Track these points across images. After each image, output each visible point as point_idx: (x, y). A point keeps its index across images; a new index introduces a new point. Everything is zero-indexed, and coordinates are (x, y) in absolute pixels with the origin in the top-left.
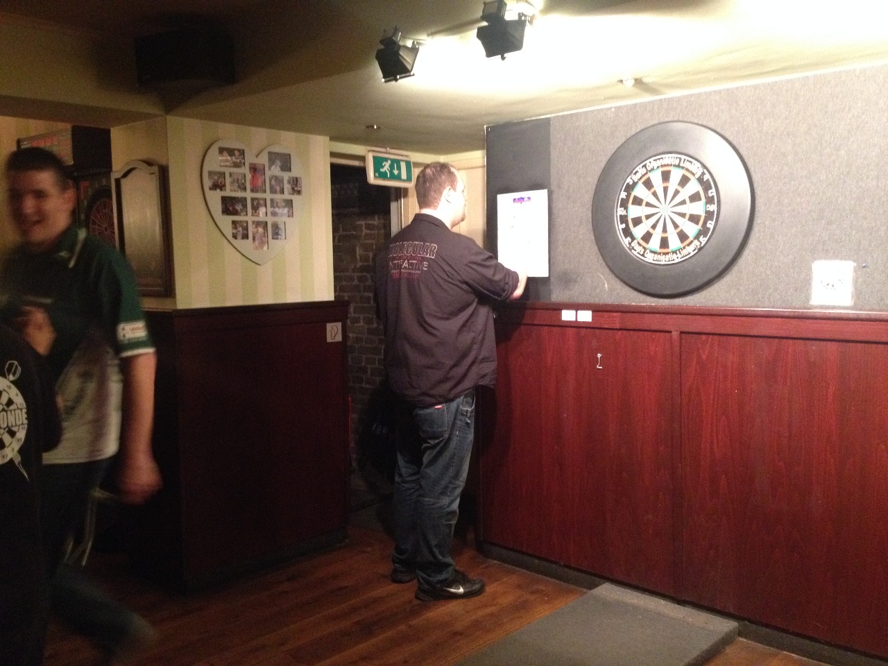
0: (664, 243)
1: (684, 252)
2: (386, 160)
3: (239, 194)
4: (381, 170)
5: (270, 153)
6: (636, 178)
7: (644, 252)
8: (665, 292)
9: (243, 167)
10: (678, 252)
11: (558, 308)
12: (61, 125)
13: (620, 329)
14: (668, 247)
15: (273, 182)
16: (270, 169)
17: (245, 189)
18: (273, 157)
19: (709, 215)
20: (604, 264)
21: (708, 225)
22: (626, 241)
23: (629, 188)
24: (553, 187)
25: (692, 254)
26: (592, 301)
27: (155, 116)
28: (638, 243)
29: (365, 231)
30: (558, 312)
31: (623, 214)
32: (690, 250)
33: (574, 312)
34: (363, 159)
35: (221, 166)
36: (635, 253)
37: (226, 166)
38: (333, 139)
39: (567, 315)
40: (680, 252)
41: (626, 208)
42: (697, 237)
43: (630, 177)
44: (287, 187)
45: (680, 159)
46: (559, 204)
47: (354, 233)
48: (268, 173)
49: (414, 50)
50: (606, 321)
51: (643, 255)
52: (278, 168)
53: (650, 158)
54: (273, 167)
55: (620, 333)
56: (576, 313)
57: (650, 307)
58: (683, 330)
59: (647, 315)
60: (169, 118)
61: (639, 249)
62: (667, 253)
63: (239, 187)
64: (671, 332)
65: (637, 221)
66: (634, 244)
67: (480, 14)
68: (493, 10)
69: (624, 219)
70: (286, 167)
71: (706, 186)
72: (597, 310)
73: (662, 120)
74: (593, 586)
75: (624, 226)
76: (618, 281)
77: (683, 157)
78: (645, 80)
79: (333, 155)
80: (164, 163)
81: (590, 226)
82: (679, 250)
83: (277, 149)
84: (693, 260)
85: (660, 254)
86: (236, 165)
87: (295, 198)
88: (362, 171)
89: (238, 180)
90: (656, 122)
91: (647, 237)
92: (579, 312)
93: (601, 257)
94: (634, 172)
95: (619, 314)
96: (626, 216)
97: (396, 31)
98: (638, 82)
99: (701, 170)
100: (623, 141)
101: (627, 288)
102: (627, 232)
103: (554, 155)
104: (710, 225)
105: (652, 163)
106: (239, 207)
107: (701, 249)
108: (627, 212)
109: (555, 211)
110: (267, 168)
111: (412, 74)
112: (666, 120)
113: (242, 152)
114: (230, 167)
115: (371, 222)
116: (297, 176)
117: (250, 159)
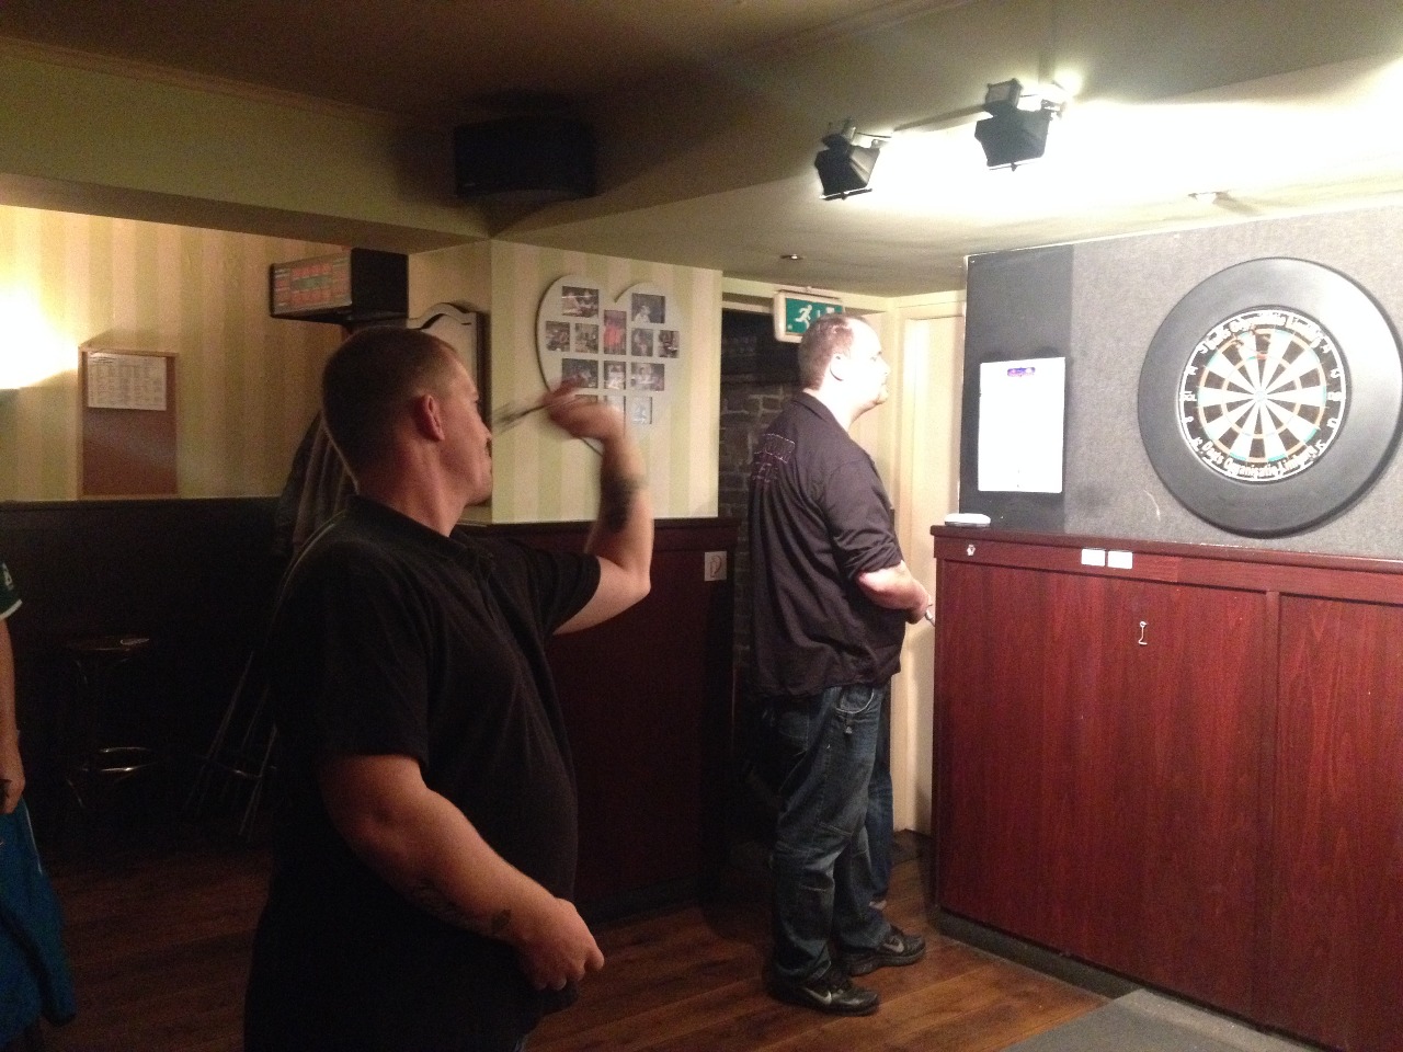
0: (1257, 448)
1: (1290, 465)
2: (805, 304)
3: (589, 356)
4: (797, 320)
5: (635, 296)
6: (1212, 345)
7: (1224, 461)
8: (1257, 528)
9: (594, 316)
10: (1280, 463)
11: (1078, 544)
12: (329, 248)
13: (1178, 584)
14: (1263, 455)
15: (637, 338)
16: (633, 318)
17: (595, 349)
18: (639, 302)
19: (1332, 407)
20: (1156, 477)
21: (1330, 423)
22: (1192, 444)
23: (1202, 360)
24: (1075, 354)
25: (1303, 467)
26: (1133, 536)
27: (474, 240)
28: (1214, 447)
29: (762, 410)
30: (1075, 551)
31: (1188, 400)
32: (1300, 461)
33: (1102, 553)
34: (769, 302)
35: (563, 315)
36: (1209, 462)
37: (571, 314)
38: (727, 273)
39: (1091, 557)
40: (1283, 464)
41: (1195, 391)
42: (1312, 442)
43: (1203, 342)
44: (657, 345)
45: (1287, 317)
46: (1083, 381)
47: (746, 412)
48: (631, 325)
49: (873, 152)
50: (1156, 570)
51: (1221, 466)
52: (646, 318)
53: (1236, 314)
54: (639, 315)
55: (1179, 589)
56: (1107, 555)
57: (1231, 550)
58: (1285, 590)
59: (1224, 564)
60: (494, 242)
61: (1215, 456)
62: (1262, 465)
63: (588, 345)
64: (1264, 592)
65: (1213, 413)
66: (1207, 447)
67: (981, 100)
68: (1002, 96)
69: (1191, 408)
70: (658, 315)
71: (1328, 363)
72: (1141, 550)
73: (1258, 256)
74: (1115, 993)
75: (1191, 419)
76: (1179, 507)
77: (1292, 315)
78: (1232, 195)
79: (727, 296)
80: (483, 307)
81: (1134, 417)
82: (1281, 460)
83: (645, 289)
84: (1305, 477)
85: (1249, 465)
86: (585, 313)
87: (667, 362)
88: (767, 321)
89: (587, 335)
90: (1248, 258)
91: (1229, 438)
92: (1110, 553)
93: (1150, 465)
94: (1210, 334)
95: (1177, 559)
96: (1195, 404)
97: (847, 124)
98: (1222, 197)
99: (1321, 336)
100: (1193, 286)
101: (1193, 518)
102: (1196, 429)
103: (1078, 303)
104: (1334, 424)
105: (1237, 323)
106: (586, 375)
107: (1317, 461)
108: (1196, 397)
109: (1077, 392)
110: (629, 317)
111: (867, 188)
112: (1265, 255)
113: (595, 293)
114: (576, 315)
115: (772, 396)
116: (674, 329)
117: (606, 304)
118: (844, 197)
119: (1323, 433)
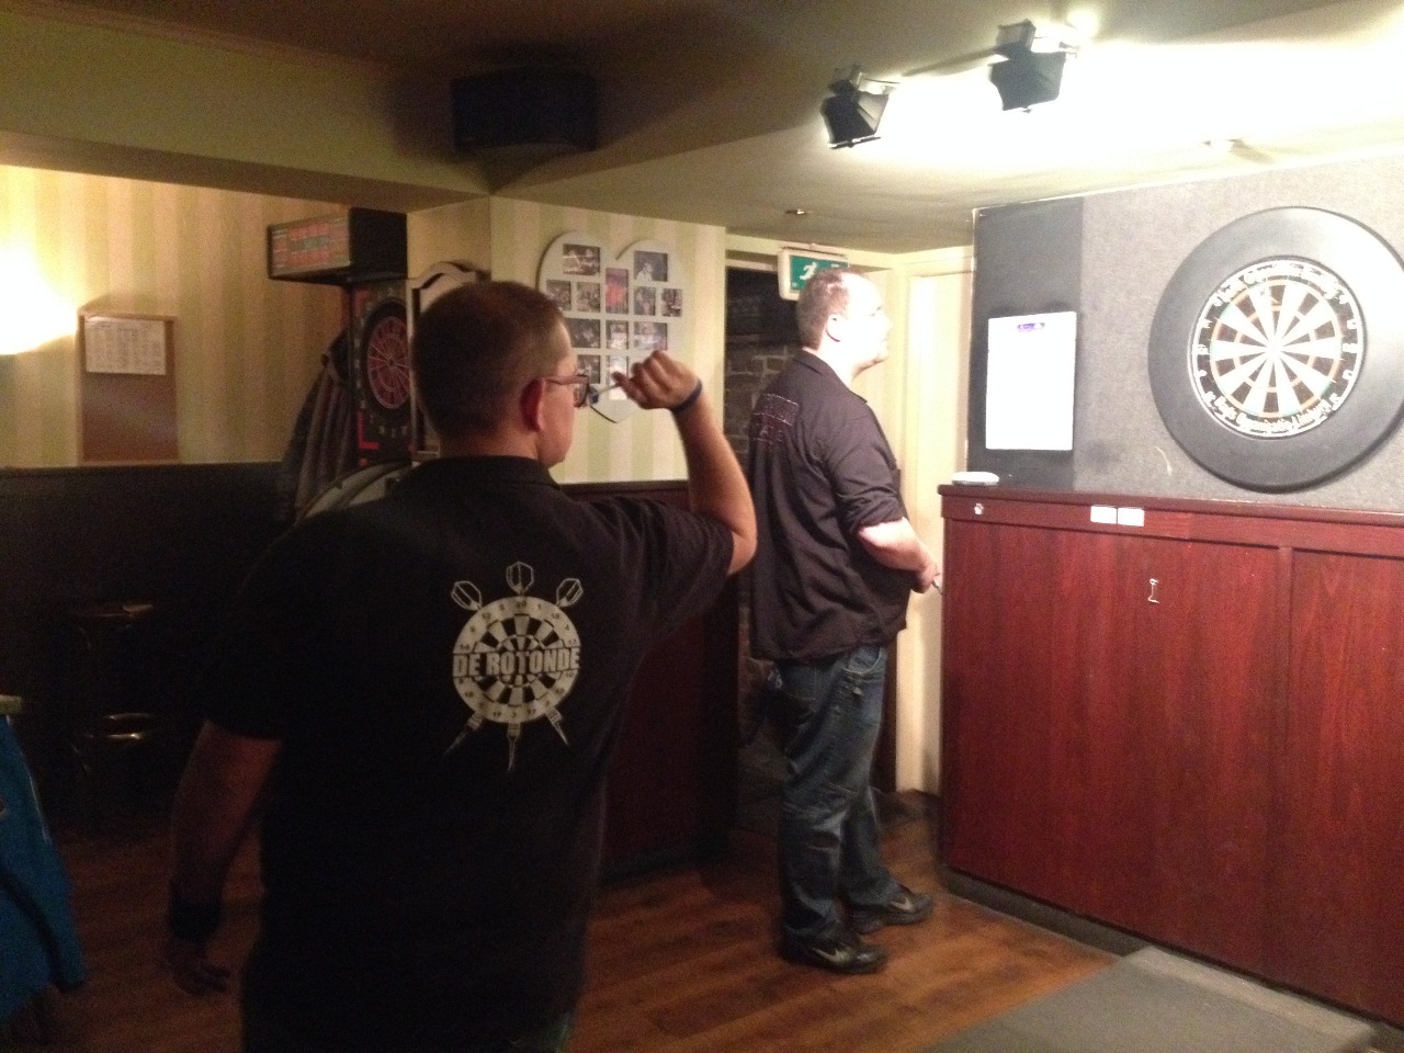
0: (1271, 403)
1: (1304, 419)
2: (809, 261)
3: (591, 315)
5: (637, 253)
6: (1226, 297)
7: (1237, 416)
8: (1269, 483)
9: (597, 275)
10: (1293, 418)
11: (1087, 501)
12: (327, 207)
13: (1191, 540)
14: (1277, 410)
15: (640, 297)
16: (635, 278)
17: (597, 307)
18: (642, 259)
19: (1348, 359)
20: (1167, 432)
21: (1346, 375)
22: (1205, 398)
23: (1215, 313)
24: (1085, 309)
25: (1318, 422)
26: (1143, 492)
27: (475, 196)
28: (1227, 402)
29: (767, 371)
30: (1086, 508)
31: (1201, 353)
32: (1316, 416)
33: (1112, 510)
34: (774, 260)
35: (565, 273)
36: (1222, 417)
37: (573, 273)
38: (731, 230)
39: (1100, 515)
40: (1297, 419)
41: (1208, 345)
42: (1326, 396)
43: (1215, 295)
44: (660, 304)
45: (1302, 268)
46: (1094, 335)
47: (750, 373)
48: (634, 283)
49: (882, 99)
50: (1169, 526)
51: (1234, 422)
52: (649, 276)
53: (1250, 265)
54: (641, 274)
55: (1190, 546)
56: (1117, 512)
57: (1244, 506)
58: (1298, 546)
59: (1236, 520)
60: (494, 200)
61: (1229, 412)
62: (1276, 420)
63: (590, 304)
64: (1277, 548)
65: (1226, 366)
66: (1220, 402)
67: (992, 42)
68: (1014, 38)
69: (1203, 362)
70: (661, 273)
71: (1345, 313)
72: (1152, 506)
73: (1273, 205)
74: (1125, 951)
75: (1203, 373)
76: (1189, 462)
77: (1306, 265)
78: (1247, 142)
79: (731, 254)
80: (484, 267)
81: (1145, 372)
82: (1295, 415)
83: (647, 246)
84: (1320, 432)
85: (1263, 420)
86: (588, 271)
87: (671, 320)
88: (772, 279)
89: (589, 294)
90: (1261, 208)
91: (1242, 393)
92: (1121, 510)
93: (1161, 421)
94: (1223, 286)
95: (1190, 515)
96: (1207, 357)
97: (855, 69)
98: (1238, 145)
99: (1337, 288)
100: (1206, 236)
101: (1204, 473)
102: (1208, 383)
103: (1088, 257)
104: (1350, 376)
105: (1253, 274)
106: (588, 335)
107: (1332, 414)
108: (1209, 351)
109: (1087, 346)
110: (631, 276)
111: (876, 135)
112: (1281, 204)
113: (597, 251)
114: (577, 273)
115: (777, 357)
116: (678, 287)
117: (608, 261)
118: (851, 145)
119: (1338, 386)
